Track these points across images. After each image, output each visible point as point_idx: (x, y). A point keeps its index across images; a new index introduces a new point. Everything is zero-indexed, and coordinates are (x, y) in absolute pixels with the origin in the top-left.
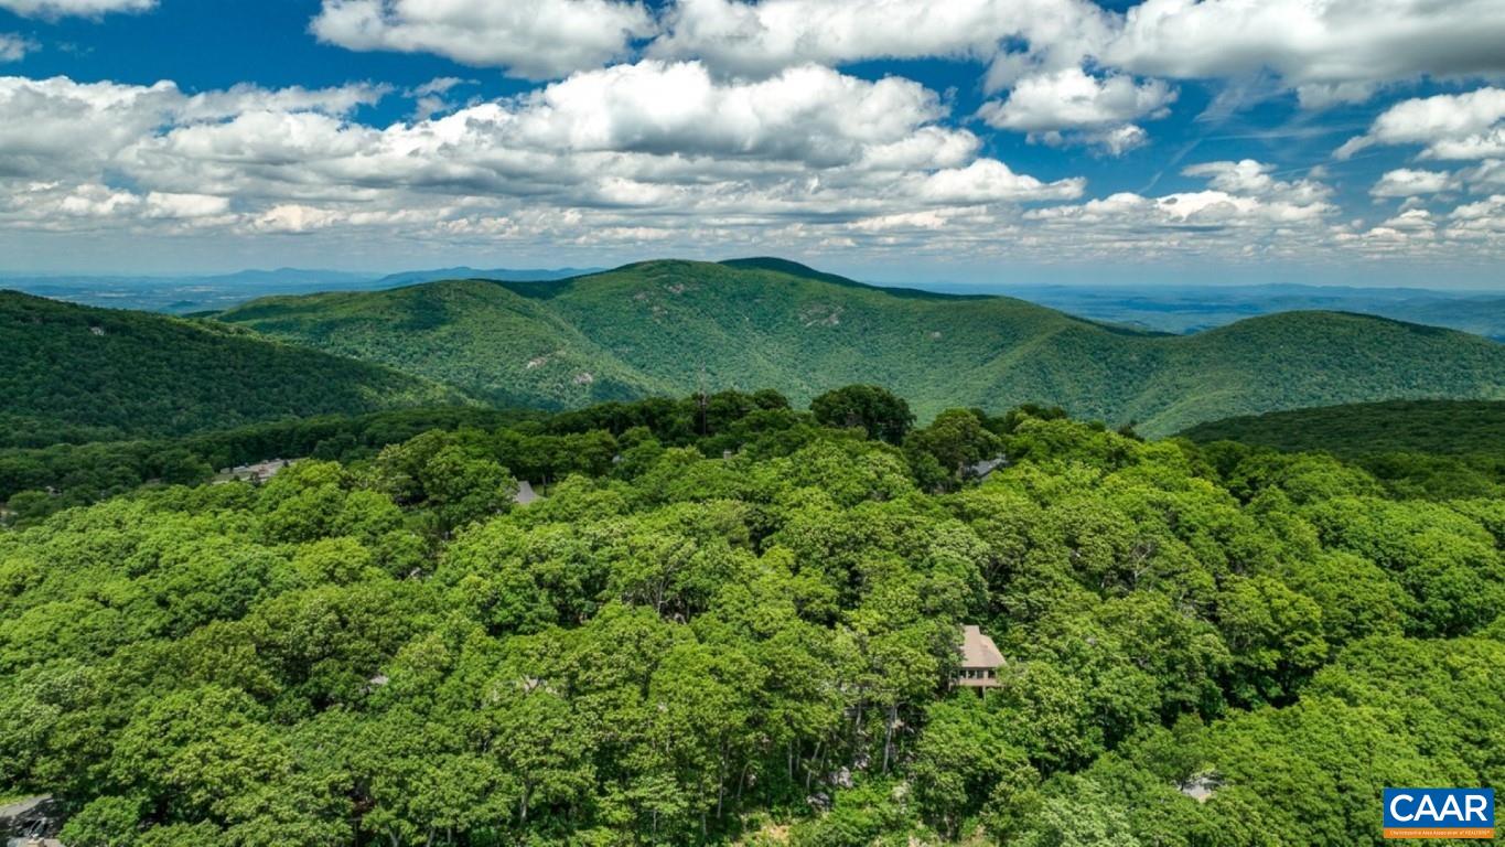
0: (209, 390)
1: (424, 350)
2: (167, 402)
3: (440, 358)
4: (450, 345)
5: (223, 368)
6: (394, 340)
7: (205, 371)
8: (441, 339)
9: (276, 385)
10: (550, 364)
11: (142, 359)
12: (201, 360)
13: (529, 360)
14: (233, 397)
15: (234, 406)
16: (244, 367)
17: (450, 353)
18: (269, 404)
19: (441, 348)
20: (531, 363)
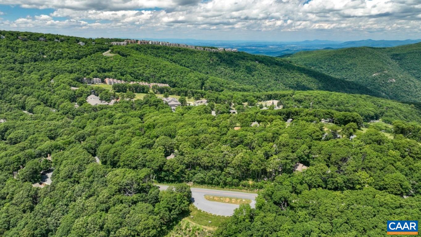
0: (277, 78)
1: (341, 68)
2: (267, 80)
3: (346, 71)
4: (349, 67)
5: (282, 72)
6: (333, 65)
7: (277, 73)
8: (347, 65)
9: (293, 78)
10: (380, 75)
11: (264, 69)
12: (277, 70)
13: (374, 73)
14: (282, 80)
15: (282, 82)
16: (286, 72)
17: (349, 70)
18: (290, 82)
19: (347, 68)
20: (374, 75)
